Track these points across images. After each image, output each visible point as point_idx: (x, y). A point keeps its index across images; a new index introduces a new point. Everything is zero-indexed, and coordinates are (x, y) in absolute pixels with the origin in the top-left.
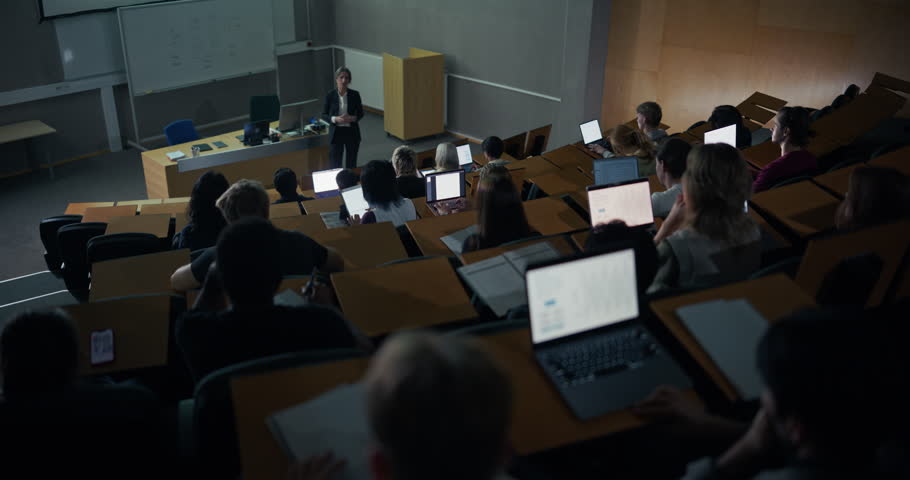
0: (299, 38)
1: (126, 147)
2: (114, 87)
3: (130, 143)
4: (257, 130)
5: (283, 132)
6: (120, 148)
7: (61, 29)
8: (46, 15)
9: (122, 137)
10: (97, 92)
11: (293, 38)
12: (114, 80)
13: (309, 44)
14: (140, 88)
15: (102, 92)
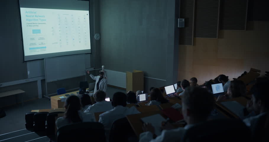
0: (92, 67)
1: (43, 97)
2: (41, 80)
3: (44, 96)
4: (83, 90)
5: (90, 91)
6: (42, 97)
7: (28, 64)
8: (25, 61)
9: (42, 94)
10: (36, 81)
11: (90, 67)
12: (41, 78)
13: (94, 68)
14: (49, 80)
15: (38, 81)
